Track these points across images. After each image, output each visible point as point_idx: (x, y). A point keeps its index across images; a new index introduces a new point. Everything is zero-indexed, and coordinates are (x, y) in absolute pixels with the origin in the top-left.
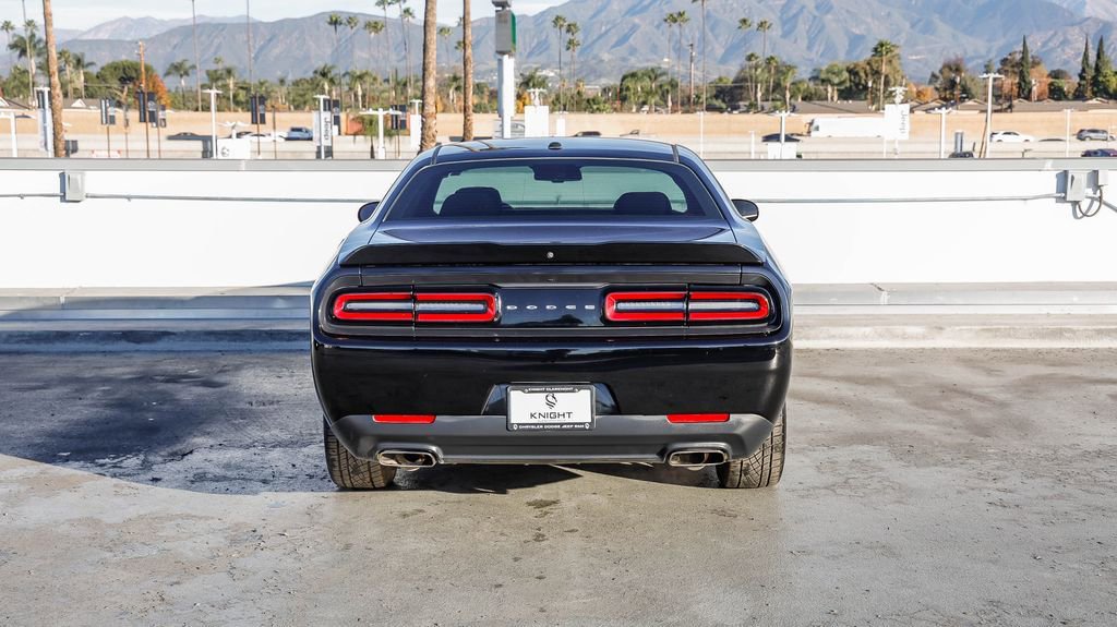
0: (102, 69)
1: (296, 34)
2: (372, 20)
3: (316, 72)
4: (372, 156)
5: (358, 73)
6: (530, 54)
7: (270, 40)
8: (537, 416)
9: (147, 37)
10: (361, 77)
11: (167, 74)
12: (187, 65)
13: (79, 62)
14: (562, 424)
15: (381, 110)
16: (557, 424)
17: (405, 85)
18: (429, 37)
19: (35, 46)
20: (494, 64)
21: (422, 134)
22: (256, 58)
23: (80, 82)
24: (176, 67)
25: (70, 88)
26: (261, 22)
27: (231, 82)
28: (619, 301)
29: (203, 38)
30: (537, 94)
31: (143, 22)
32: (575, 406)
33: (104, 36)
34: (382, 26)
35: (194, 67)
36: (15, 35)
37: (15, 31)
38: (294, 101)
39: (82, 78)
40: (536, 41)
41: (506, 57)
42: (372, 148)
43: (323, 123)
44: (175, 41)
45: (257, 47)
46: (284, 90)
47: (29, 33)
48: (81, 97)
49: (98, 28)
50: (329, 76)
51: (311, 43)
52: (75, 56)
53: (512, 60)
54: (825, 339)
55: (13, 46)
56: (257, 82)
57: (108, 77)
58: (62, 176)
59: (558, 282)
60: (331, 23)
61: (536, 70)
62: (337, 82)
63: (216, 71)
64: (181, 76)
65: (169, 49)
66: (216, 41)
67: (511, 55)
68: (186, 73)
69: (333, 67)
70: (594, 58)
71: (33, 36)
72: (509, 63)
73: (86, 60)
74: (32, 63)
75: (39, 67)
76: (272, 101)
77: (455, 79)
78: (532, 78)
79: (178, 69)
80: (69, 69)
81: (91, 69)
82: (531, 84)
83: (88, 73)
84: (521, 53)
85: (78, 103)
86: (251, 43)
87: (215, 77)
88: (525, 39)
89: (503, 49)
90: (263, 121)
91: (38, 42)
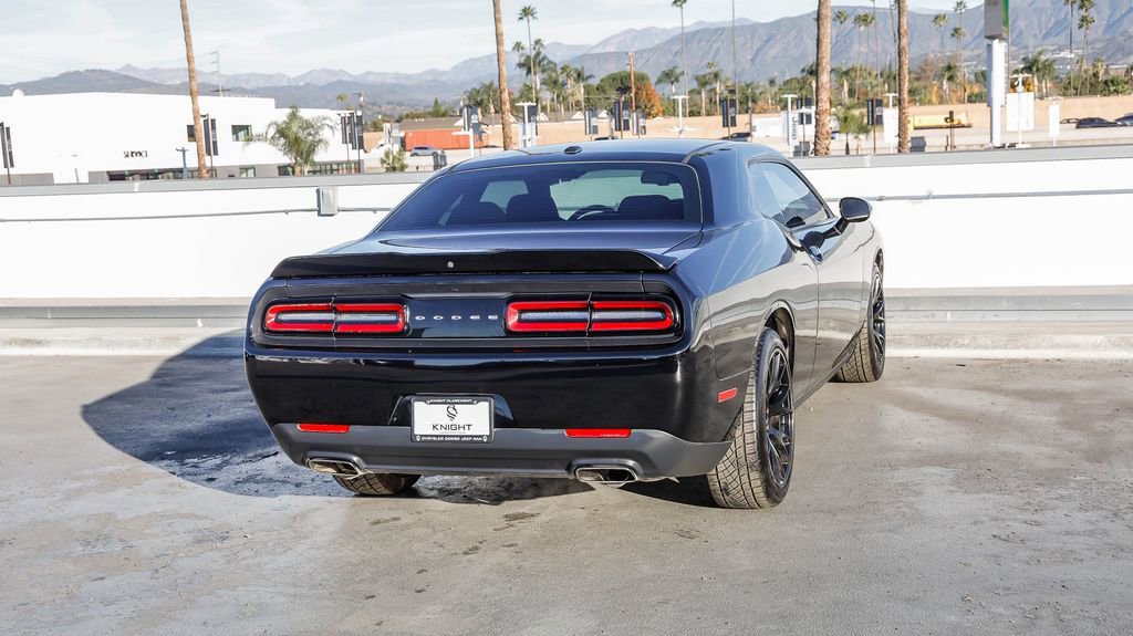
0: (602, 80)
1: (794, 33)
2: (862, 13)
3: (803, 71)
4: (847, 152)
5: (844, 69)
6: (1045, 37)
7: (767, 41)
8: (439, 427)
9: (650, 47)
10: (846, 73)
11: (659, 82)
12: (678, 71)
14: (461, 437)
16: (457, 436)
17: (895, 77)
18: (822, 31)
19: (539, 63)
20: (982, 51)
21: (816, 132)
22: (753, 60)
23: (580, 95)
24: (667, 74)
25: (571, 100)
26: (759, 24)
27: (719, 87)
28: (522, 311)
29: (703, 43)
30: (1020, 80)
31: (647, 32)
32: (474, 419)
33: (611, 48)
34: (873, 19)
35: (683, 73)
36: (522, 55)
37: (524, 51)
38: (780, 101)
39: (582, 90)
40: (1053, 20)
41: (996, 41)
42: (847, 145)
43: (791, 123)
44: (676, 48)
45: (755, 48)
46: (774, 89)
47: (534, 53)
48: (581, 110)
49: (606, 42)
52: (576, 70)
53: (1004, 44)
54: (1046, 348)
55: (521, 65)
56: (743, 84)
57: (608, 88)
58: (318, 191)
59: (460, 291)
61: (1040, 53)
63: (705, 76)
64: (672, 82)
65: (670, 57)
66: (715, 46)
67: (1000, 38)
68: (677, 80)
70: (1122, 35)
71: (538, 54)
72: (999, 48)
73: (586, 74)
74: (537, 80)
75: (543, 83)
76: (760, 103)
77: (949, 68)
78: (1035, 61)
79: (669, 76)
80: (571, 82)
81: (591, 81)
82: (1035, 69)
83: (589, 86)
84: (1035, 36)
85: (578, 115)
86: (748, 45)
87: (703, 82)
88: (1040, 20)
89: (992, 34)
90: (734, 124)
91: (543, 59)
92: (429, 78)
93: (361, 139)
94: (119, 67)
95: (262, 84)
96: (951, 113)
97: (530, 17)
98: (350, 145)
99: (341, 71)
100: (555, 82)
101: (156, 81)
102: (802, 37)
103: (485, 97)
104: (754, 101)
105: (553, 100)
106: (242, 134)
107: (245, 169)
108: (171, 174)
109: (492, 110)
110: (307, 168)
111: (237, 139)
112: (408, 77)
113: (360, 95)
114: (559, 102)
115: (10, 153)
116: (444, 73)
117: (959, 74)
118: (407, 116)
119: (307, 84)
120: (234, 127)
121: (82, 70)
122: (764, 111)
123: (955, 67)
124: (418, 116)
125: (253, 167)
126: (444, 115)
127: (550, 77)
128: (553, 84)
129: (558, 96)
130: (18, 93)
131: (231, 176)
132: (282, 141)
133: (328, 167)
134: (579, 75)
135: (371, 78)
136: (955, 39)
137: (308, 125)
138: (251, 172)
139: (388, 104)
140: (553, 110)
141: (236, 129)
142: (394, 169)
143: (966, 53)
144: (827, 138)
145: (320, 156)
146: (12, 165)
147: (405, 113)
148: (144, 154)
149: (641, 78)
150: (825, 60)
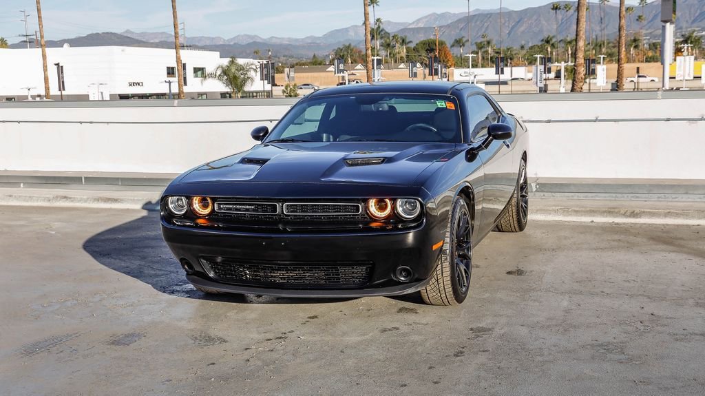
0: (417, 44)
1: (535, 17)
3: (542, 40)
5: (569, 40)
6: (694, 22)
7: (518, 22)
9: (445, 24)
10: (570, 42)
11: (453, 46)
12: (464, 40)
13: (403, 42)
15: (563, 63)
17: (600, 46)
19: (379, 33)
20: (659, 29)
22: (509, 34)
23: (404, 53)
24: (458, 41)
25: (398, 56)
27: (490, 50)
29: (478, 23)
31: (443, 15)
33: (421, 25)
35: (468, 41)
38: (528, 59)
39: (405, 51)
40: (699, 12)
41: (668, 24)
43: (539, 73)
44: (461, 25)
45: (511, 26)
46: (524, 52)
47: (376, 26)
48: (403, 62)
49: (419, 20)
50: (551, 43)
51: (544, 22)
52: (401, 38)
53: (673, 26)
56: (505, 49)
57: (420, 49)
60: (553, 9)
61: (695, 32)
62: (556, 46)
63: (481, 43)
64: (461, 47)
65: (458, 31)
66: (486, 25)
67: (672, 23)
68: (464, 45)
69: (554, 37)
71: (379, 27)
72: (670, 28)
73: (408, 40)
74: (378, 43)
75: (381, 45)
76: (515, 60)
77: (635, 40)
78: (690, 37)
79: (459, 43)
80: (398, 45)
81: (410, 45)
82: (689, 42)
83: (408, 48)
84: (687, 21)
85: (402, 66)
86: (507, 24)
87: (480, 46)
88: (690, 11)
89: (666, 19)
90: (502, 73)
91: (382, 31)
92: (310, 41)
93: (273, 77)
94: (122, 31)
95: (208, 43)
96: (638, 68)
97: (375, 5)
98: (266, 82)
99: (256, 36)
100: (389, 45)
101: (144, 40)
102: (540, 20)
103: (346, 53)
104: (511, 59)
105: (387, 56)
106: (199, 73)
107: (200, 94)
108: (155, 97)
109: (350, 61)
110: (240, 95)
111: (196, 76)
112: (297, 40)
113: (269, 51)
114: (391, 57)
115: (63, 82)
116: (319, 38)
117: (640, 44)
118: (297, 64)
119: (235, 44)
120: (195, 69)
121: (100, 32)
122: (517, 65)
123: (639, 40)
124: (304, 64)
125: (205, 94)
126: (320, 64)
127: (386, 42)
128: (388, 46)
129: (390, 54)
130: (66, 45)
131: (193, 98)
132: (225, 77)
133: (251, 94)
134: (403, 41)
135: (274, 41)
136: (637, 22)
137: (241, 68)
138: (204, 97)
139: (284, 56)
140: (387, 62)
141: (196, 70)
142: (291, 96)
143: (644, 32)
144: (581, 82)
145: (248, 88)
146: (64, 89)
147: (295, 62)
148: (141, 84)
149: (442, 43)
150: (582, 32)
